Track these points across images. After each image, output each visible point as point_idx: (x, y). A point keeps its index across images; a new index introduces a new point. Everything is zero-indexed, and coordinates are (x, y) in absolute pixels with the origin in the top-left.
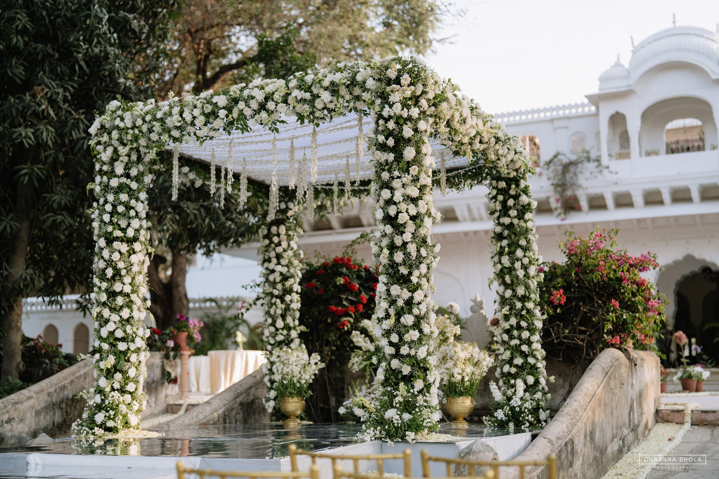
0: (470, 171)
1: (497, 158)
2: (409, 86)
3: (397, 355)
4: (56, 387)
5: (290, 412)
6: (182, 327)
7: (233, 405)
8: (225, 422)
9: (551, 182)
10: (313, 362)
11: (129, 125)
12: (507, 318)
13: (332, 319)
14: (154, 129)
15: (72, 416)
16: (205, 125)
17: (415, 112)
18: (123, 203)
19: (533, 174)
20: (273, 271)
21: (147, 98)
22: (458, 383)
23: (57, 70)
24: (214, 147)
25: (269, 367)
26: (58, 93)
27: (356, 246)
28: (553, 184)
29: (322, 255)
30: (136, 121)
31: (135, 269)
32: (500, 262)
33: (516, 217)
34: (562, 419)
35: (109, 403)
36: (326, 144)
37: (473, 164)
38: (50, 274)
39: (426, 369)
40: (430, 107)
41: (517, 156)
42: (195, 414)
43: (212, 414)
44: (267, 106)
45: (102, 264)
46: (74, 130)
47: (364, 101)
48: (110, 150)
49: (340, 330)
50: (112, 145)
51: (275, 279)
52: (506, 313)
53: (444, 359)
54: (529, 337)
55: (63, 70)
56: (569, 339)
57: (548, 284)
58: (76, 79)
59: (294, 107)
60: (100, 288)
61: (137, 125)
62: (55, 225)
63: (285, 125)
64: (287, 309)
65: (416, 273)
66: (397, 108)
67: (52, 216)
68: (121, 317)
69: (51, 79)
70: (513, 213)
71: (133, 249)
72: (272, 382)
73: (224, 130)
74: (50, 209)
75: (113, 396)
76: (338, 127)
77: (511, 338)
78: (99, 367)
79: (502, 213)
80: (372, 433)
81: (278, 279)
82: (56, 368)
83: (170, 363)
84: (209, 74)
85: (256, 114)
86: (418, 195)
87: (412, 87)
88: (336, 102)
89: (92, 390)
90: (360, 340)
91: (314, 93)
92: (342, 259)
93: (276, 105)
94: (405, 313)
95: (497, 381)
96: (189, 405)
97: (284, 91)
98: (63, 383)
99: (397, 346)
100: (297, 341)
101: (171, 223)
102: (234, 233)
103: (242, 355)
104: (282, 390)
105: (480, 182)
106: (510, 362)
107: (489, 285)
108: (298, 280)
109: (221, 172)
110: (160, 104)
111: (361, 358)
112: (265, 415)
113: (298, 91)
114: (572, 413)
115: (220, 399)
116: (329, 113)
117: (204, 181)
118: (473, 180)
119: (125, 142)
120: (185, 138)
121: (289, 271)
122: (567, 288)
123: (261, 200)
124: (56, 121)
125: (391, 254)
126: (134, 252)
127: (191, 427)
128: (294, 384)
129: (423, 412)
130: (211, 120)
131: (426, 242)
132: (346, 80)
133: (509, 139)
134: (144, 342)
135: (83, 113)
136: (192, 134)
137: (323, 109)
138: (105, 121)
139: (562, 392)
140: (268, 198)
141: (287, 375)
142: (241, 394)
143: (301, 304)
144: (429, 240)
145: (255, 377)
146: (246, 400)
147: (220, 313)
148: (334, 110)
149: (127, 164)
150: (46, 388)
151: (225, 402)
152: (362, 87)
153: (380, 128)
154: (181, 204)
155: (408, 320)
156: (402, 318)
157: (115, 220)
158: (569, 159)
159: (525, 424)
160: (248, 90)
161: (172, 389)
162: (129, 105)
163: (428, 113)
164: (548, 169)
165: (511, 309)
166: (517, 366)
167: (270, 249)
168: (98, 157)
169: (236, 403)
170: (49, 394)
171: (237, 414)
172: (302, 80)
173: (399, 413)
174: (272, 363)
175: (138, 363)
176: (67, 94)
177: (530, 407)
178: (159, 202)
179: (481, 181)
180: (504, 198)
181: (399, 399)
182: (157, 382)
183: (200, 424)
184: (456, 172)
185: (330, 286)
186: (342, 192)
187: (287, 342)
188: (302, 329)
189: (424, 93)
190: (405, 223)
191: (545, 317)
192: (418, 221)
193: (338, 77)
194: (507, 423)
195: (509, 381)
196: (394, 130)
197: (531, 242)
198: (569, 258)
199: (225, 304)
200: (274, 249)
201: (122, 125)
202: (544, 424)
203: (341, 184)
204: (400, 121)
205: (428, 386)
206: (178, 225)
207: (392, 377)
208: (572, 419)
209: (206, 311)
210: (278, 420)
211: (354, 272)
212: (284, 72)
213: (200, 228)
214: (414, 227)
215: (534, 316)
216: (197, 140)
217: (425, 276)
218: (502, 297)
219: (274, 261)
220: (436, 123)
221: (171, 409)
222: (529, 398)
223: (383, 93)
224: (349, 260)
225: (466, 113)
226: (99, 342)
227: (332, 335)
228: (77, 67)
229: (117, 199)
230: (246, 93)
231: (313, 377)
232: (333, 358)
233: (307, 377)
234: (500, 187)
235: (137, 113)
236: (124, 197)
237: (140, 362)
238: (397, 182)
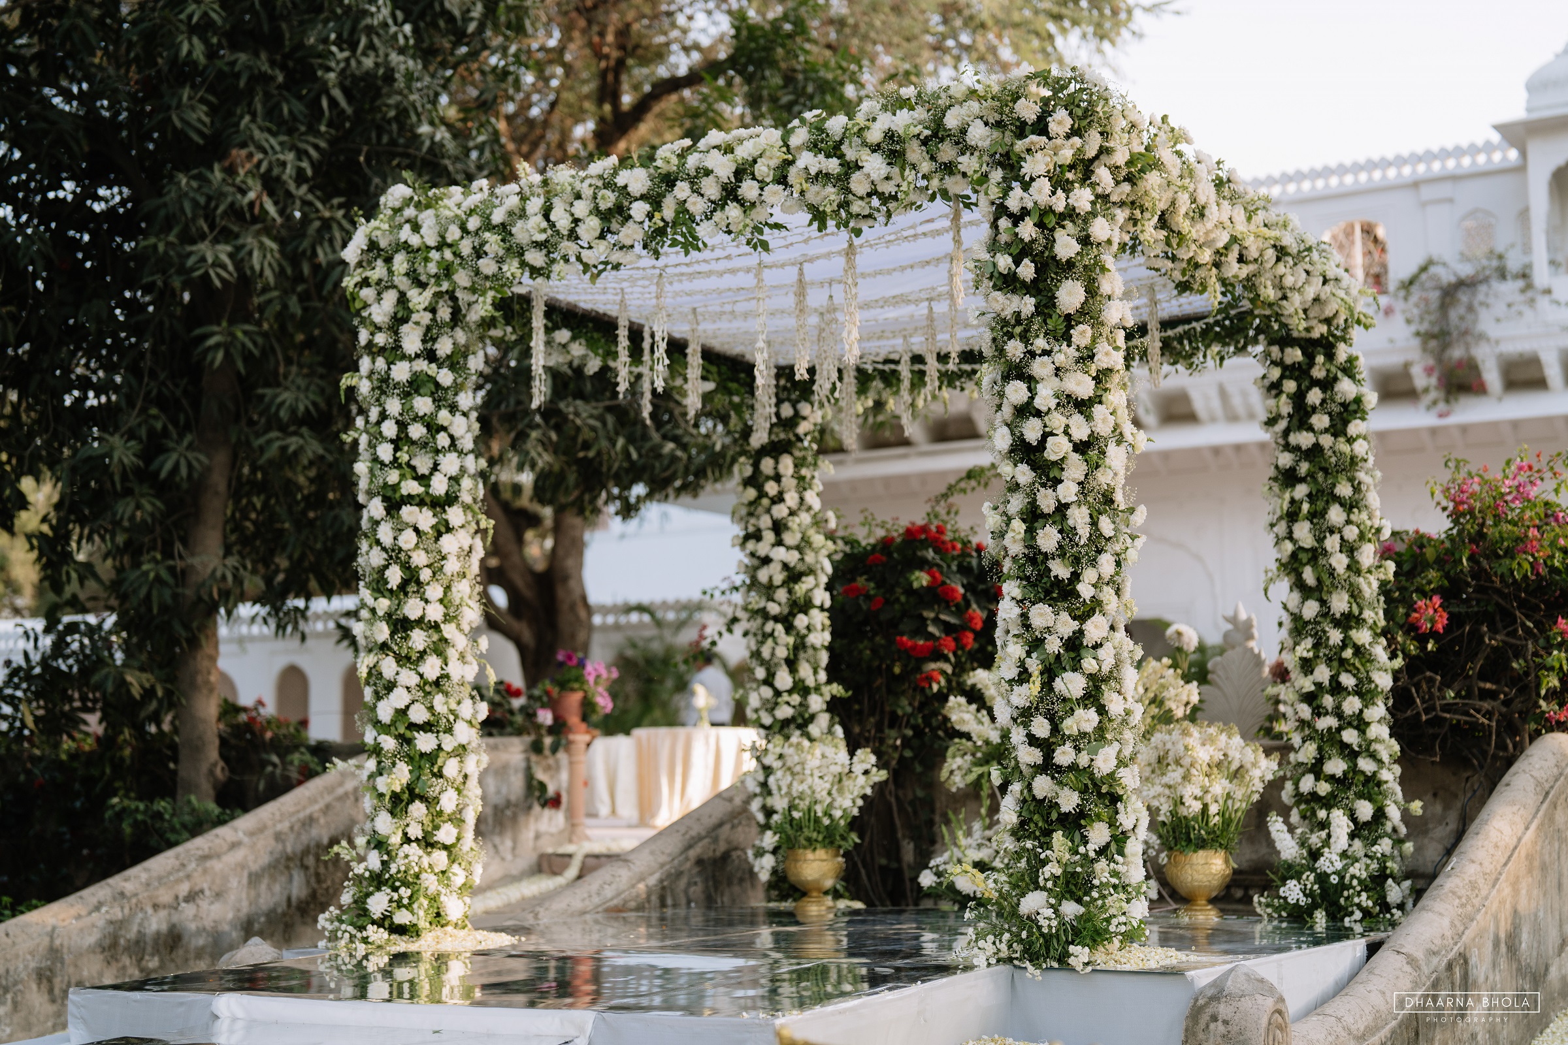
0: (1217, 323)
1: (1280, 295)
2: (1068, 137)
3: (1047, 766)
4: (294, 819)
5: (808, 882)
6: (569, 681)
7: (681, 864)
8: (663, 904)
9: (1413, 328)
10: (858, 769)
11: (432, 241)
12: (1307, 666)
13: (904, 667)
14: (487, 248)
15: (329, 883)
16: (602, 236)
17: (1082, 198)
18: (422, 418)
19: (1366, 327)
20: (766, 561)
21: (470, 178)
22: (1195, 818)
23: (281, 110)
24: (625, 285)
25: (761, 778)
26: (283, 164)
27: (956, 499)
28: (1418, 334)
29: (879, 521)
30: (446, 230)
31: (452, 566)
32: (1290, 537)
33: (1326, 431)
34: (1438, 906)
35: (399, 872)
36: (880, 273)
37: (1224, 309)
38: (277, 566)
39: (1115, 799)
40: (1117, 183)
41: (1327, 288)
42: (595, 887)
43: (633, 886)
44: (740, 192)
45: (376, 558)
46: (321, 244)
47: (964, 175)
48: (390, 297)
49: (923, 689)
50: (395, 287)
51: (771, 578)
52: (1305, 654)
53: (1162, 762)
54: (1361, 711)
55: (295, 110)
56: (1455, 712)
57: (1404, 583)
58: (323, 128)
59: (802, 193)
60: (373, 611)
61: (449, 240)
62: (289, 459)
63: (784, 233)
64: (800, 646)
65: (1089, 575)
66: (1043, 187)
67: (278, 439)
68: (421, 676)
69: (269, 131)
70: (1320, 421)
71: (447, 522)
72: (769, 812)
73: (645, 247)
74: (275, 422)
75: (407, 856)
76: (905, 234)
77: (1318, 712)
78: (375, 788)
79: (1295, 421)
80: (991, 949)
81: (779, 578)
82: (294, 775)
83: (544, 763)
84: (627, 100)
85: (715, 210)
86: (1091, 394)
87: (1076, 140)
88: (897, 179)
89: (360, 841)
90: (967, 717)
91: (848, 158)
92: (924, 529)
93: (762, 189)
94: (1065, 669)
95: (1285, 812)
96: (587, 856)
97: (778, 156)
98: (308, 812)
99: (1046, 747)
100: (824, 719)
101: (540, 449)
102: (681, 467)
103: (707, 738)
104: (790, 832)
105: (1241, 350)
106: (1316, 769)
107: (1266, 590)
108: (824, 579)
109: (642, 339)
110: (501, 190)
111: (968, 758)
112: (753, 886)
113: (811, 154)
114: (1462, 892)
115: (652, 853)
116: (884, 203)
117: (604, 359)
118: (1225, 344)
119: (423, 278)
120: (556, 268)
121: (802, 560)
122: (1450, 592)
123: (736, 399)
124: (282, 226)
125: (1031, 532)
126: (449, 530)
127: (588, 917)
128: (817, 820)
129: (1109, 901)
130: (614, 226)
131: (1112, 502)
132: (920, 127)
133: (1309, 249)
134: (474, 731)
135: (340, 206)
136: (573, 259)
137: (869, 195)
138: (378, 233)
139: (1442, 832)
140: (752, 393)
141: (801, 798)
142: (700, 838)
143: (832, 634)
144: (1119, 497)
145: (730, 800)
146: (711, 854)
147: (661, 638)
148: (895, 198)
149: (428, 329)
150: (270, 823)
151: (663, 859)
152: (957, 143)
153: (1004, 238)
154: (562, 405)
155: (1072, 684)
156: (1058, 680)
157: (404, 457)
158: (1455, 274)
159: (1352, 913)
160: (696, 155)
161: (550, 819)
162: (430, 194)
163: (1114, 198)
164: (1406, 299)
165: (1316, 646)
166: (1331, 778)
167: (760, 510)
168: (365, 314)
169: (687, 859)
170: (278, 837)
171: (689, 885)
172: (819, 128)
173: (1052, 901)
174: (768, 770)
175: (460, 779)
176: (305, 164)
177: (1364, 875)
178: (512, 401)
179: (1244, 347)
180: (1299, 386)
181: (1053, 869)
182: (516, 806)
183: (607, 910)
184: (1187, 327)
185: (899, 590)
186: (919, 377)
187: (802, 721)
188: (835, 692)
189: (1103, 151)
190: (1063, 459)
191: (1399, 662)
192: (1093, 453)
193: (902, 121)
194: (1310, 910)
195: (1314, 814)
196: (1033, 241)
197: (1364, 488)
198: (1456, 522)
199: (671, 616)
200: (768, 511)
201: (415, 241)
202: (1397, 913)
203: (918, 359)
204: (1047, 220)
205: (1120, 839)
206: (555, 452)
207: (1036, 817)
208: (1463, 906)
209: (630, 633)
210: (783, 898)
211: (953, 558)
212: (790, 97)
213: (605, 457)
214: (1084, 467)
215: (1371, 661)
216: (585, 272)
217: (1111, 582)
218: (1297, 618)
219: (769, 537)
220: (1135, 222)
221: (549, 864)
222: (1361, 853)
223: (1007, 155)
224: (941, 530)
225: (1206, 193)
226: (375, 733)
227: (904, 702)
228: (325, 103)
229: (407, 409)
230: (692, 161)
231: (860, 802)
232: (908, 754)
233: (847, 803)
234: (1288, 361)
235: (447, 213)
236: (423, 404)
237: (466, 776)
238: (1043, 364)
